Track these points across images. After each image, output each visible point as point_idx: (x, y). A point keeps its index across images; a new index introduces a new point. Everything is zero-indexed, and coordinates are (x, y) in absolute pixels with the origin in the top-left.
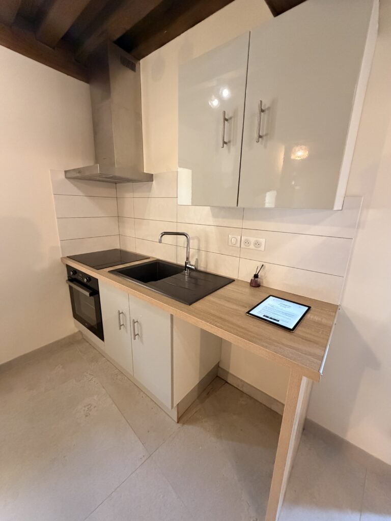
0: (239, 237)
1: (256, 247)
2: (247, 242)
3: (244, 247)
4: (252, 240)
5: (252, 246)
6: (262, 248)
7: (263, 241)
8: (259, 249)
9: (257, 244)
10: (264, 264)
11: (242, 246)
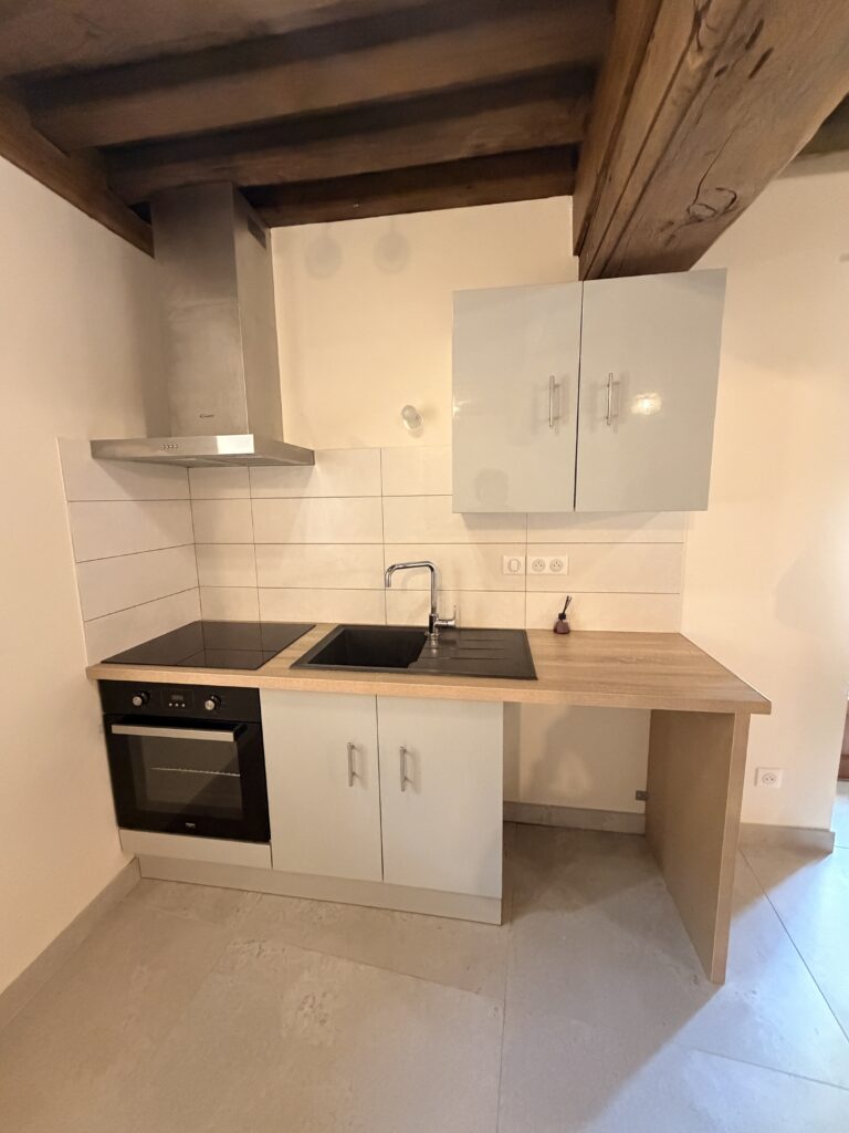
0: (522, 559)
1: (554, 570)
2: (540, 564)
3: (533, 572)
4: (547, 560)
5: (547, 570)
6: (564, 570)
7: (564, 559)
8: (561, 572)
9: (556, 565)
10: (570, 595)
11: (528, 572)
